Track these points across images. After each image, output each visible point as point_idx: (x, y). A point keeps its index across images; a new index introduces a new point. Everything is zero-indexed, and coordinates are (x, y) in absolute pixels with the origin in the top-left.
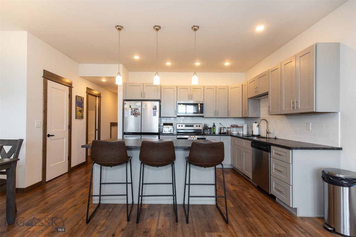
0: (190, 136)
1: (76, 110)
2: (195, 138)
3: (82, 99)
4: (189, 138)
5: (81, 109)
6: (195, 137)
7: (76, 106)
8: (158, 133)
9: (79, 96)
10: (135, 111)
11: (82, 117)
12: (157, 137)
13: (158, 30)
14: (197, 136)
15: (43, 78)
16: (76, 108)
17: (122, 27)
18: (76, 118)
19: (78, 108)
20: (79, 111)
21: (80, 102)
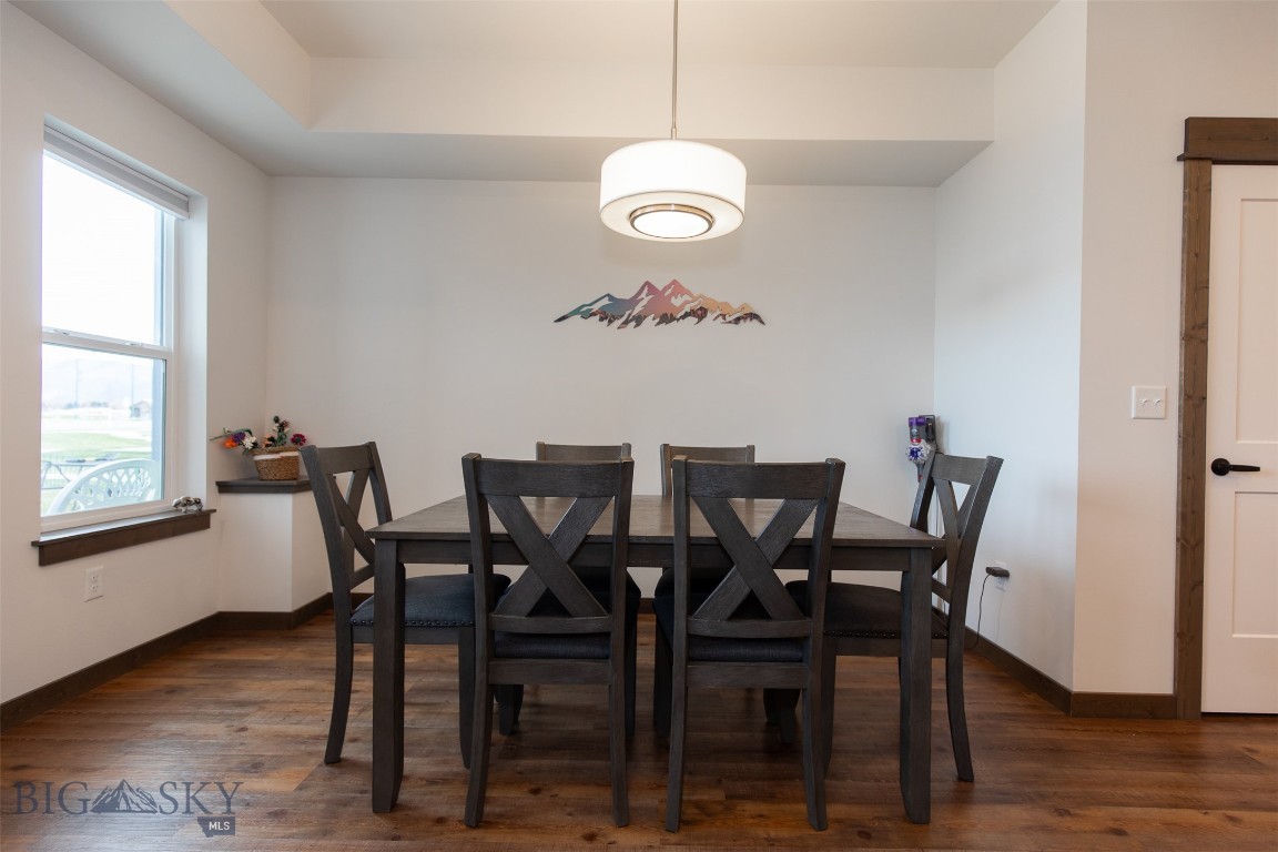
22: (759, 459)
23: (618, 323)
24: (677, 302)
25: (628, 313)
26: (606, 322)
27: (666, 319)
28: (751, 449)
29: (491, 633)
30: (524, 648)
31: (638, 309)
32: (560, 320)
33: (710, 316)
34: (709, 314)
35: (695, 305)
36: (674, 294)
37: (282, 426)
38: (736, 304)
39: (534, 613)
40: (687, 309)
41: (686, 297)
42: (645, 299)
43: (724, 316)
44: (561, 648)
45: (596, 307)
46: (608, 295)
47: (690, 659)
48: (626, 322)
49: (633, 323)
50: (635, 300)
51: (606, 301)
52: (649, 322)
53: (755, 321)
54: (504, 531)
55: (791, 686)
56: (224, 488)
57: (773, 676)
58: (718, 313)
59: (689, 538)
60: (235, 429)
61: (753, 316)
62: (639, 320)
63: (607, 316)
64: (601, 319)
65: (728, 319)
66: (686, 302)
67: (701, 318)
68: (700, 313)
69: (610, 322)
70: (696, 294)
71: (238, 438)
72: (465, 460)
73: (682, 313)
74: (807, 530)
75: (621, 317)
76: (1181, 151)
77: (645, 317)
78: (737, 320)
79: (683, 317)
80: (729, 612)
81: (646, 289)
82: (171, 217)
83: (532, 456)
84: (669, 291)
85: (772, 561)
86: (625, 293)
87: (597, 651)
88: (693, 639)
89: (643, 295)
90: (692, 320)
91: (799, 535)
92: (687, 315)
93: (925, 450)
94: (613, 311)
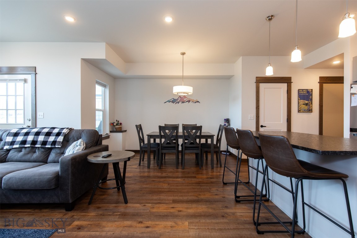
1: (299, 104)
3: (308, 92)
5: (307, 102)
7: (298, 99)
9: (303, 90)
11: (310, 111)
16: (299, 102)
18: (299, 111)
19: (302, 102)
20: (303, 104)
21: (306, 95)
22: (197, 126)
23: (175, 103)
24: (185, 99)
25: (176, 101)
27: (183, 102)
28: (196, 124)
29: (161, 147)
30: (166, 149)
31: (178, 101)
32: (165, 103)
33: (191, 102)
36: (184, 98)
37: (118, 121)
38: (195, 100)
39: (166, 144)
41: (187, 99)
42: (180, 99)
43: (193, 102)
44: (170, 149)
45: (171, 100)
47: (185, 150)
48: (176, 103)
50: (178, 99)
51: (173, 99)
52: (180, 103)
54: (163, 134)
55: (198, 152)
56: (111, 132)
57: (195, 151)
59: (184, 135)
60: (112, 122)
61: (198, 102)
62: (178, 103)
63: (173, 102)
66: (186, 99)
67: (189, 102)
68: (189, 101)
71: (113, 124)
72: (159, 126)
78: (195, 102)
80: (189, 143)
81: (180, 97)
82: (103, 88)
83: (164, 126)
86: (176, 98)
87: (174, 149)
91: (197, 134)
92: (187, 102)
93: (227, 124)
94: (174, 101)
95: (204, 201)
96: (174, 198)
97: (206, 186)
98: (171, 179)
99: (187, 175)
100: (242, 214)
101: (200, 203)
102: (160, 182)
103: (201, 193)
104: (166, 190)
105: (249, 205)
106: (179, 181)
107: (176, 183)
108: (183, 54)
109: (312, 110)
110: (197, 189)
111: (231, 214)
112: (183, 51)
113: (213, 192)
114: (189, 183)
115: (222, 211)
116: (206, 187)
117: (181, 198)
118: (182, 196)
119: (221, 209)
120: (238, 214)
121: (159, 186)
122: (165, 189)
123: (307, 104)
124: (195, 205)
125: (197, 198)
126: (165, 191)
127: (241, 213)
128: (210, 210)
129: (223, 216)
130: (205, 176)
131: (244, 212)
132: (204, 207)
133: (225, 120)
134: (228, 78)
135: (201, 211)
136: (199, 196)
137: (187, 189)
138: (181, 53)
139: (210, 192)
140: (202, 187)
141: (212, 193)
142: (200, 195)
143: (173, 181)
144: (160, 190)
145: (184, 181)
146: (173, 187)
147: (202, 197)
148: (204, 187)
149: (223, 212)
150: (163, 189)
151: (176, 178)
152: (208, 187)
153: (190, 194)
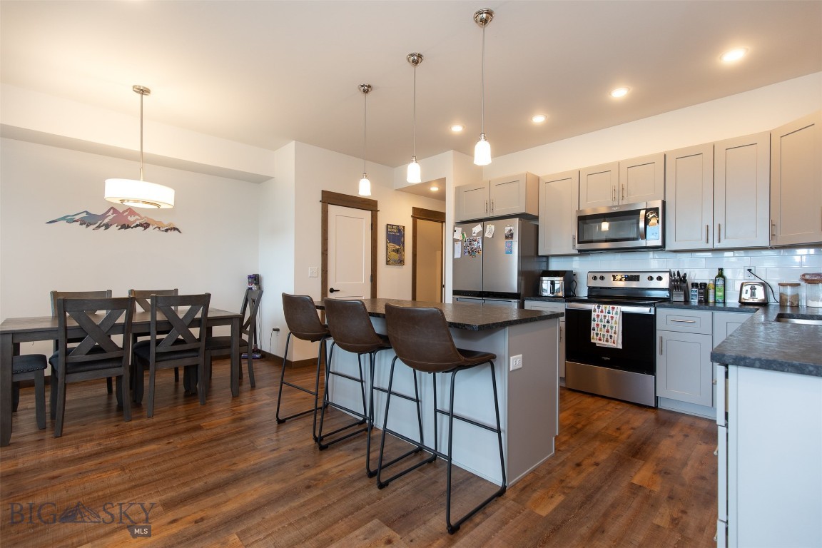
0: (599, 307)
1: (387, 249)
2: (614, 312)
3: (399, 231)
4: (595, 311)
5: (398, 247)
6: (613, 308)
7: (387, 242)
8: (515, 294)
9: (393, 225)
10: (470, 244)
11: (401, 262)
12: (514, 304)
13: (417, 63)
14: (619, 307)
15: (320, 204)
16: (387, 246)
17: (369, 86)
18: (388, 263)
19: (392, 246)
20: (394, 251)
21: (396, 235)
23: (93, 227)
24: (131, 219)
25: (99, 222)
26: (84, 226)
27: (125, 227)
28: (176, 290)
31: (106, 221)
32: (50, 222)
33: (151, 228)
34: (151, 226)
35: (142, 221)
36: (130, 215)
38: (165, 223)
40: (138, 223)
41: (137, 217)
42: (111, 216)
43: (159, 228)
45: (77, 217)
46: (86, 212)
47: (157, 361)
48: (99, 227)
49: (104, 228)
50: (104, 216)
51: (84, 215)
52: (114, 228)
53: (176, 232)
55: (195, 364)
57: (188, 362)
58: (156, 226)
59: (156, 321)
61: (175, 229)
62: (107, 226)
63: (85, 222)
64: (81, 224)
65: (162, 229)
66: (137, 220)
67: (146, 228)
68: (146, 226)
69: (88, 226)
70: (143, 216)
73: (135, 225)
74: (199, 315)
75: (95, 224)
76: (321, 199)
77: (111, 225)
78: (167, 230)
79: (135, 227)
81: (112, 211)
84: (127, 213)
85: (187, 325)
86: (97, 212)
88: (158, 354)
89: (110, 213)
90: (141, 228)
92: (137, 226)
93: (254, 287)
94: (89, 220)
95: (253, 473)
96: (164, 497)
97: (241, 439)
98: (124, 454)
99: (171, 430)
100: (341, 468)
101: (245, 482)
102: (82, 473)
103: (234, 460)
104: (122, 487)
105: (344, 447)
106: (154, 449)
107: (148, 459)
108: (143, 91)
109: (403, 261)
110: (220, 453)
111: (322, 476)
112: (143, 84)
113: (261, 447)
114: (191, 447)
115: (302, 477)
116: (240, 442)
117: (186, 489)
118: (185, 484)
119: (298, 474)
120: (335, 470)
121: (87, 485)
122: (116, 485)
123: (397, 251)
124: (234, 490)
125: (230, 474)
126: (120, 492)
127: (339, 465)
128: (277, 487)
129: (308, 487)
130: (226, 419)
131: (342, 462)
132: (257, 485)
133: (250, 277)
134: (257, 181)
135: (255, 497)
136: (234, 468)
137: (192, 462)
138: (134, 87)
139: (254, 449)
140: (231, 446)
141: (261, 449)
142: (234, 464)
143: (130, 456)
144: (100, 493)
145: (170, 446)
146: (142, 473)
147: (242, 466)
148: (235, 444)
149: (305, 479)
150: (109, 486)
151: (141, 446)
152: (246, 441)
153: (206, 472)
